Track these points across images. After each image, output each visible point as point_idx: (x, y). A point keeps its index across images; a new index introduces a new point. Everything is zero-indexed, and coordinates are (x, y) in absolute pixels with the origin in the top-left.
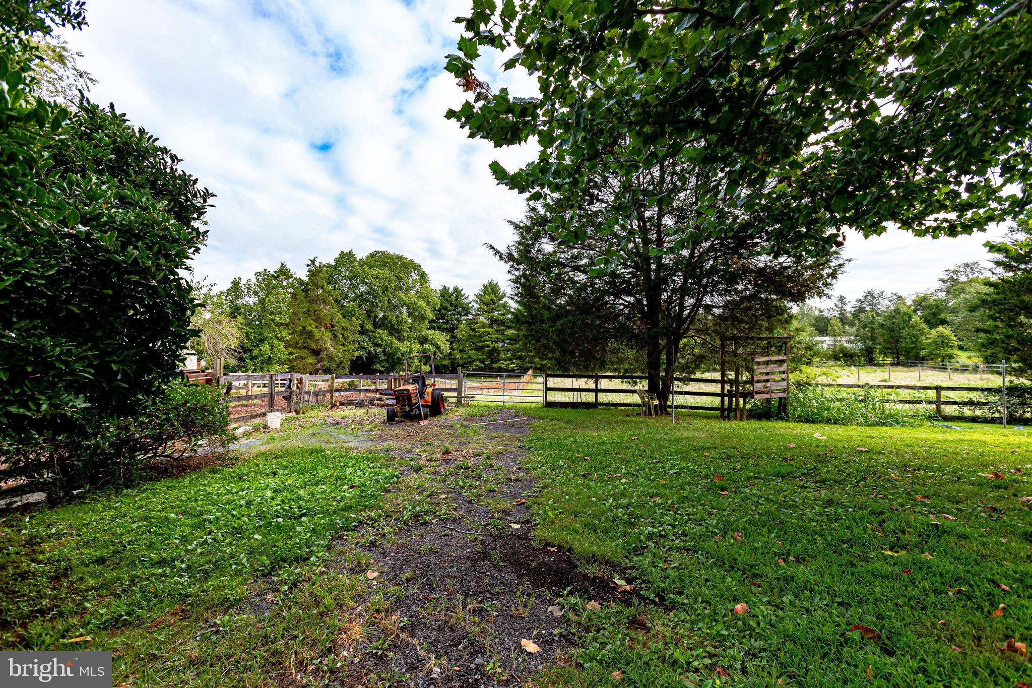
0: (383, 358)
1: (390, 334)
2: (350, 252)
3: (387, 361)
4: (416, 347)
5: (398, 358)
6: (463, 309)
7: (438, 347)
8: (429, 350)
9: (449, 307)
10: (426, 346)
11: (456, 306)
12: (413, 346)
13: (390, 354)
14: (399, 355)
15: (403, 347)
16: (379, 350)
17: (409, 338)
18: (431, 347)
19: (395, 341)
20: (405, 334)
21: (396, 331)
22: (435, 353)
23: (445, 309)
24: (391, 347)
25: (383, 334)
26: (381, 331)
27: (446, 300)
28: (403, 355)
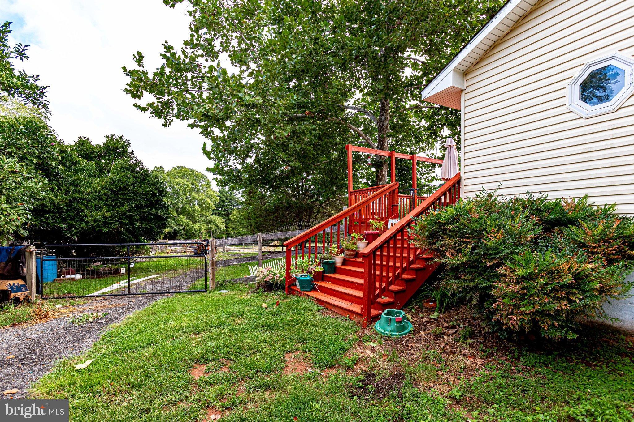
0: (183, 233)
1: (188, 218)
2: (161, 167)
3: (186, 234)
4: (204, 226)
5: (193, 233)
6: (235, 201)
7: (218, 226)
8: (212, 228)
9: (226, 201)
10: (210, 226)
11: (230, 200)
12: (202, 226)
13: (188, 230)
14: (193, 231)
15: (196, 226)
16: (180, 228)
17: (199, 221)
18: (214, 226)
19: (191, 222)
20: (197, 218)
21: (191, 217)
22: (216, 230)
23: (223, 201)
24: (188, 226)
25: (183, 218)
26: (182, 217)
27: (224, 195)
28: (196, 231)
